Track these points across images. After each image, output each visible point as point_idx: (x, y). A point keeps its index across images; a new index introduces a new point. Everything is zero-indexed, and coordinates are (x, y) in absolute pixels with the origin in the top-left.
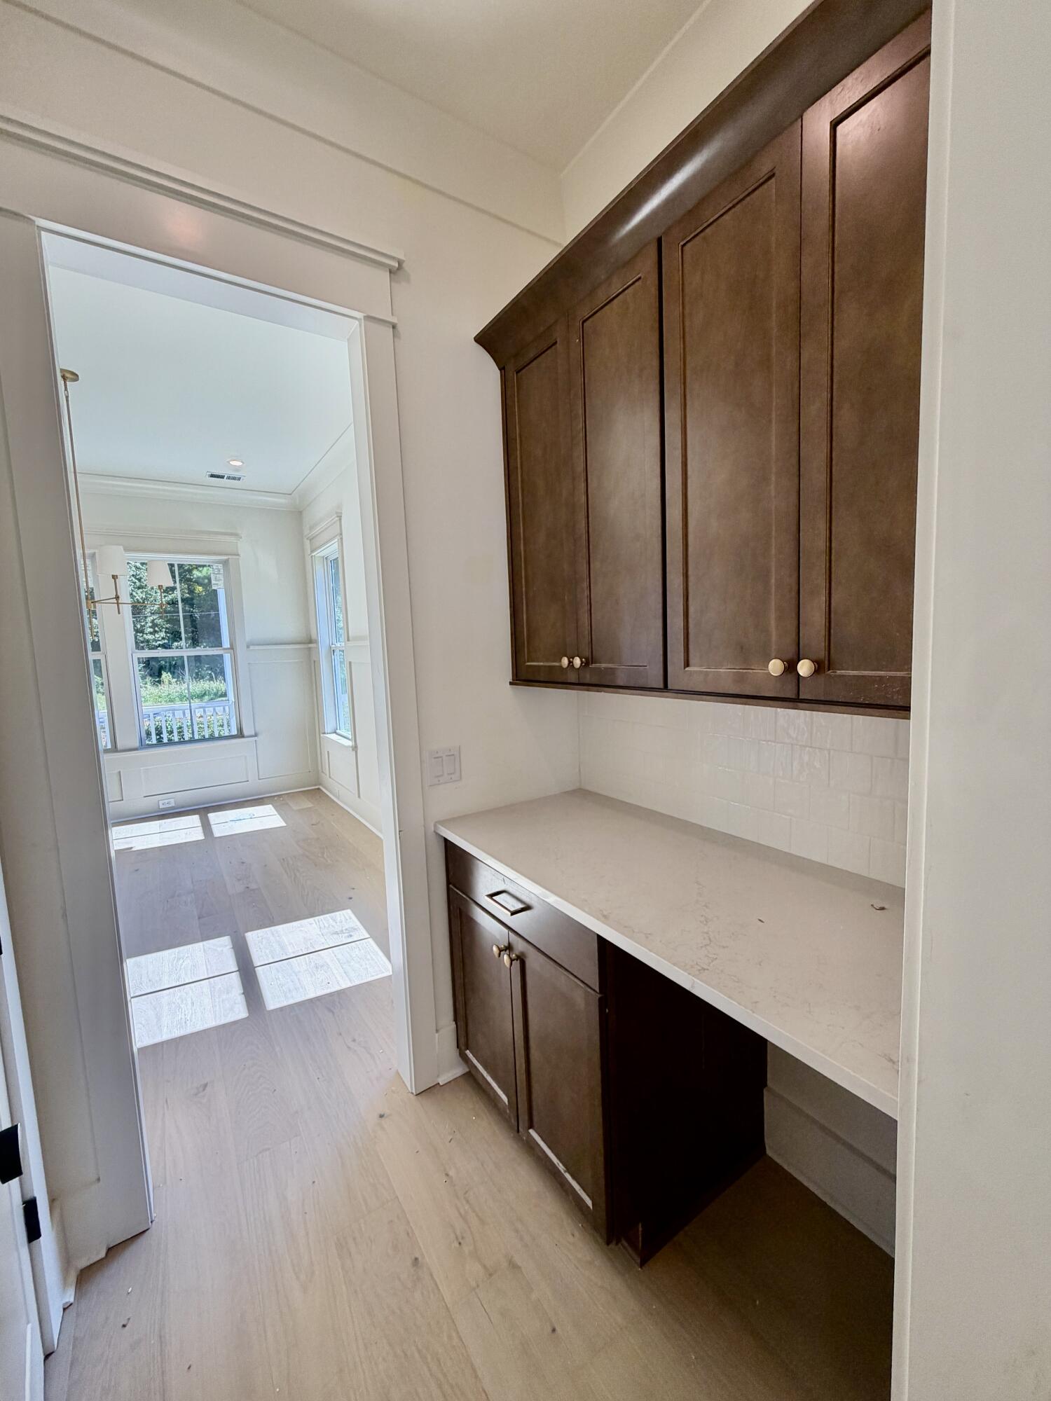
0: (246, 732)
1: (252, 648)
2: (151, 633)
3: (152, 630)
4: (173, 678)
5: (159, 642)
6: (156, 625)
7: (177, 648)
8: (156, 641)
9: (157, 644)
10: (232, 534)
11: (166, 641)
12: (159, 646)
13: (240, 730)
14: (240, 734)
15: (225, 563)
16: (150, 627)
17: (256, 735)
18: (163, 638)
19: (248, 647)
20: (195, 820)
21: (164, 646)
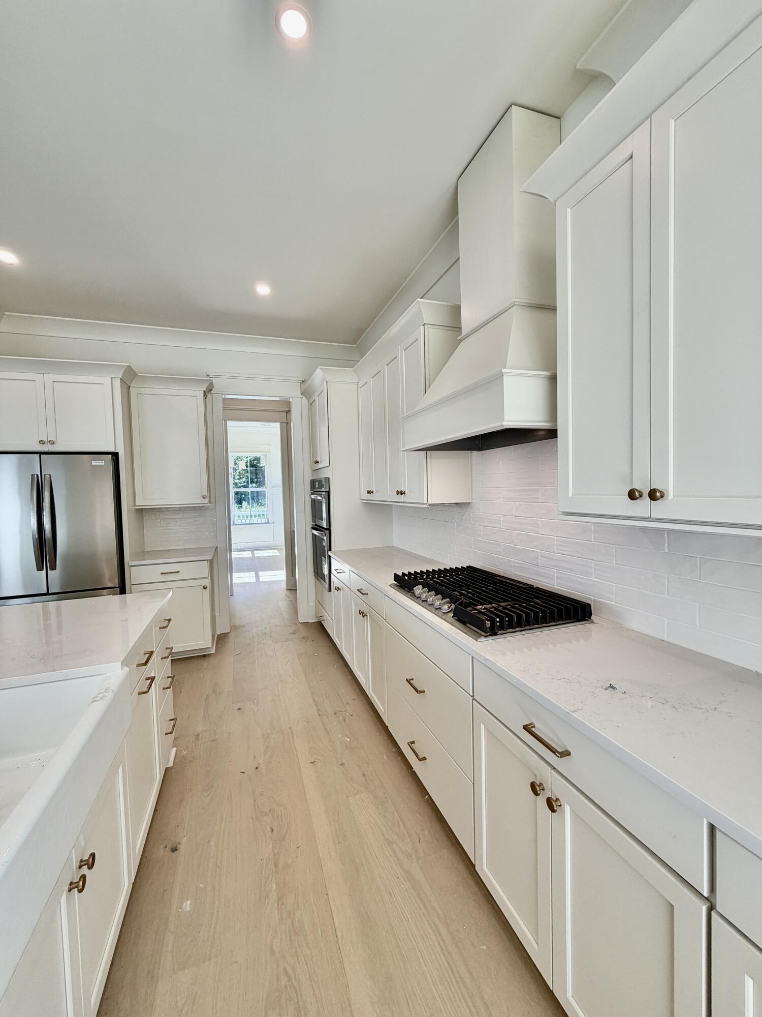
0: (270, 522)
1: (274, 488)
2: (238, 479)
3: (239, 477)
4: (249, 505)
5: (242, 484)
6: (242, 474)
7: (251, 487)
8: (241, 483)
9: (241, 485)
10: (269, 444)
11: (246, 484)
12: (242, 486)
13: (268, 521)
14: (268, 523)
15: (266, 455)
16: (238, 475)
17: (273, 523)
18: (244, 482)
19: (272, 488)
20: (250, 552)
21: (245, 487)
